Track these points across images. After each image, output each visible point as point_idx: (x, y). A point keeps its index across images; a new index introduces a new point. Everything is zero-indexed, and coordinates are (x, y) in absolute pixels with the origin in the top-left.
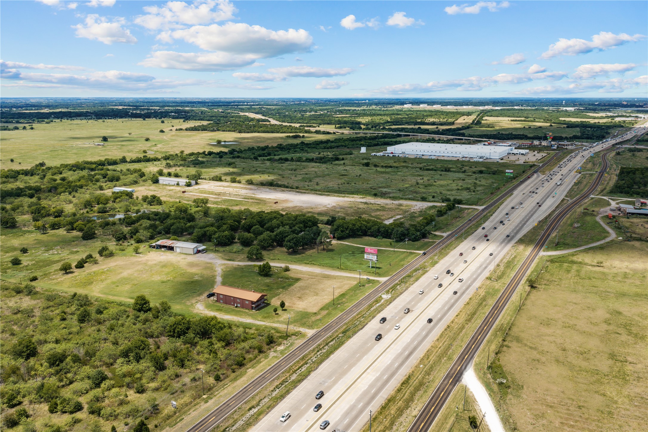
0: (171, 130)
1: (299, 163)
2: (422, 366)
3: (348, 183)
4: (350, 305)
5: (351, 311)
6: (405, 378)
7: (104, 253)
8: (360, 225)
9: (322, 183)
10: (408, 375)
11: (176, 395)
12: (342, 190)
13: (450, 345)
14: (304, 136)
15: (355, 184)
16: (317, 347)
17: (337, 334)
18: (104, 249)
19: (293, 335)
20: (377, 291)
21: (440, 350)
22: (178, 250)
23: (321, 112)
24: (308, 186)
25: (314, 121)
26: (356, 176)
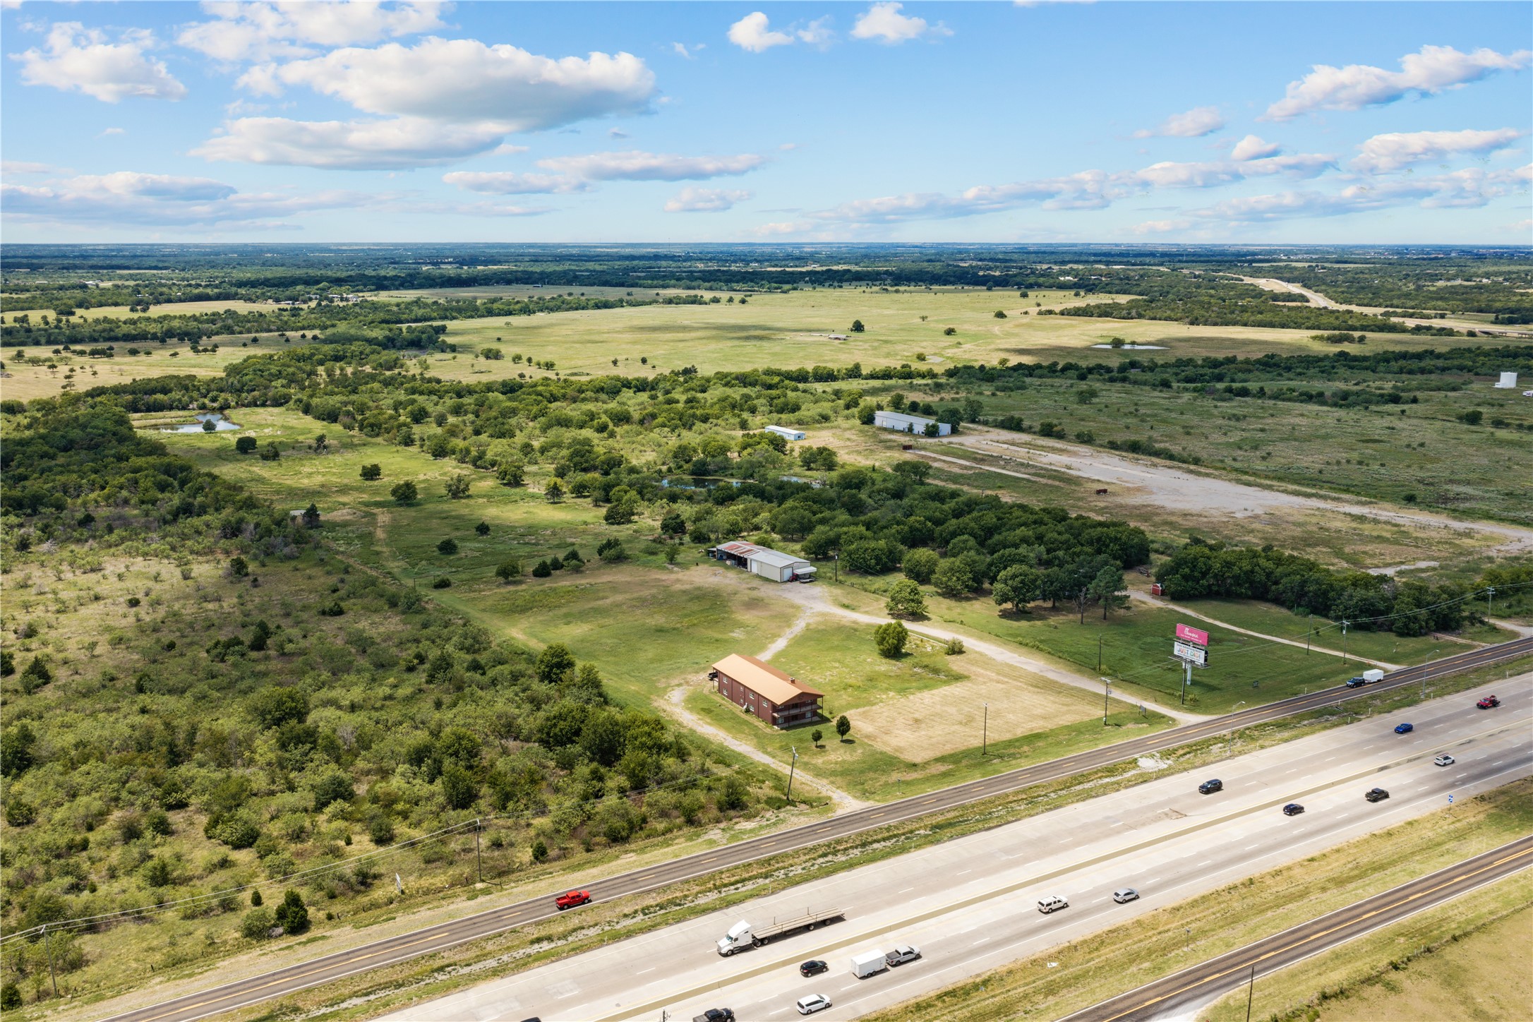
0: (1026, 313)
1: (1270, 403)
2: (1054, 964)
3: (1360, 463)
5: (1012, 779)
6: (971, 980)
7: (606, 553)
8: (1249, 568)
9: (1284, 455)
10: (985, 976)
11: (434, 865)
12: (1325, 477)
13: (1203, 933)
14: (1362, 339)
15: (1383, 465)
16: (829, 846)
17: (915, 825)
18: (610, 544)
19: (804, 802)
20: (1137, 745)
21: (1154, 939)
22: (754, 568)
23: (1485, 281)
24: (1235, 460)
25: (1440, 303)
26: (1408, 446)
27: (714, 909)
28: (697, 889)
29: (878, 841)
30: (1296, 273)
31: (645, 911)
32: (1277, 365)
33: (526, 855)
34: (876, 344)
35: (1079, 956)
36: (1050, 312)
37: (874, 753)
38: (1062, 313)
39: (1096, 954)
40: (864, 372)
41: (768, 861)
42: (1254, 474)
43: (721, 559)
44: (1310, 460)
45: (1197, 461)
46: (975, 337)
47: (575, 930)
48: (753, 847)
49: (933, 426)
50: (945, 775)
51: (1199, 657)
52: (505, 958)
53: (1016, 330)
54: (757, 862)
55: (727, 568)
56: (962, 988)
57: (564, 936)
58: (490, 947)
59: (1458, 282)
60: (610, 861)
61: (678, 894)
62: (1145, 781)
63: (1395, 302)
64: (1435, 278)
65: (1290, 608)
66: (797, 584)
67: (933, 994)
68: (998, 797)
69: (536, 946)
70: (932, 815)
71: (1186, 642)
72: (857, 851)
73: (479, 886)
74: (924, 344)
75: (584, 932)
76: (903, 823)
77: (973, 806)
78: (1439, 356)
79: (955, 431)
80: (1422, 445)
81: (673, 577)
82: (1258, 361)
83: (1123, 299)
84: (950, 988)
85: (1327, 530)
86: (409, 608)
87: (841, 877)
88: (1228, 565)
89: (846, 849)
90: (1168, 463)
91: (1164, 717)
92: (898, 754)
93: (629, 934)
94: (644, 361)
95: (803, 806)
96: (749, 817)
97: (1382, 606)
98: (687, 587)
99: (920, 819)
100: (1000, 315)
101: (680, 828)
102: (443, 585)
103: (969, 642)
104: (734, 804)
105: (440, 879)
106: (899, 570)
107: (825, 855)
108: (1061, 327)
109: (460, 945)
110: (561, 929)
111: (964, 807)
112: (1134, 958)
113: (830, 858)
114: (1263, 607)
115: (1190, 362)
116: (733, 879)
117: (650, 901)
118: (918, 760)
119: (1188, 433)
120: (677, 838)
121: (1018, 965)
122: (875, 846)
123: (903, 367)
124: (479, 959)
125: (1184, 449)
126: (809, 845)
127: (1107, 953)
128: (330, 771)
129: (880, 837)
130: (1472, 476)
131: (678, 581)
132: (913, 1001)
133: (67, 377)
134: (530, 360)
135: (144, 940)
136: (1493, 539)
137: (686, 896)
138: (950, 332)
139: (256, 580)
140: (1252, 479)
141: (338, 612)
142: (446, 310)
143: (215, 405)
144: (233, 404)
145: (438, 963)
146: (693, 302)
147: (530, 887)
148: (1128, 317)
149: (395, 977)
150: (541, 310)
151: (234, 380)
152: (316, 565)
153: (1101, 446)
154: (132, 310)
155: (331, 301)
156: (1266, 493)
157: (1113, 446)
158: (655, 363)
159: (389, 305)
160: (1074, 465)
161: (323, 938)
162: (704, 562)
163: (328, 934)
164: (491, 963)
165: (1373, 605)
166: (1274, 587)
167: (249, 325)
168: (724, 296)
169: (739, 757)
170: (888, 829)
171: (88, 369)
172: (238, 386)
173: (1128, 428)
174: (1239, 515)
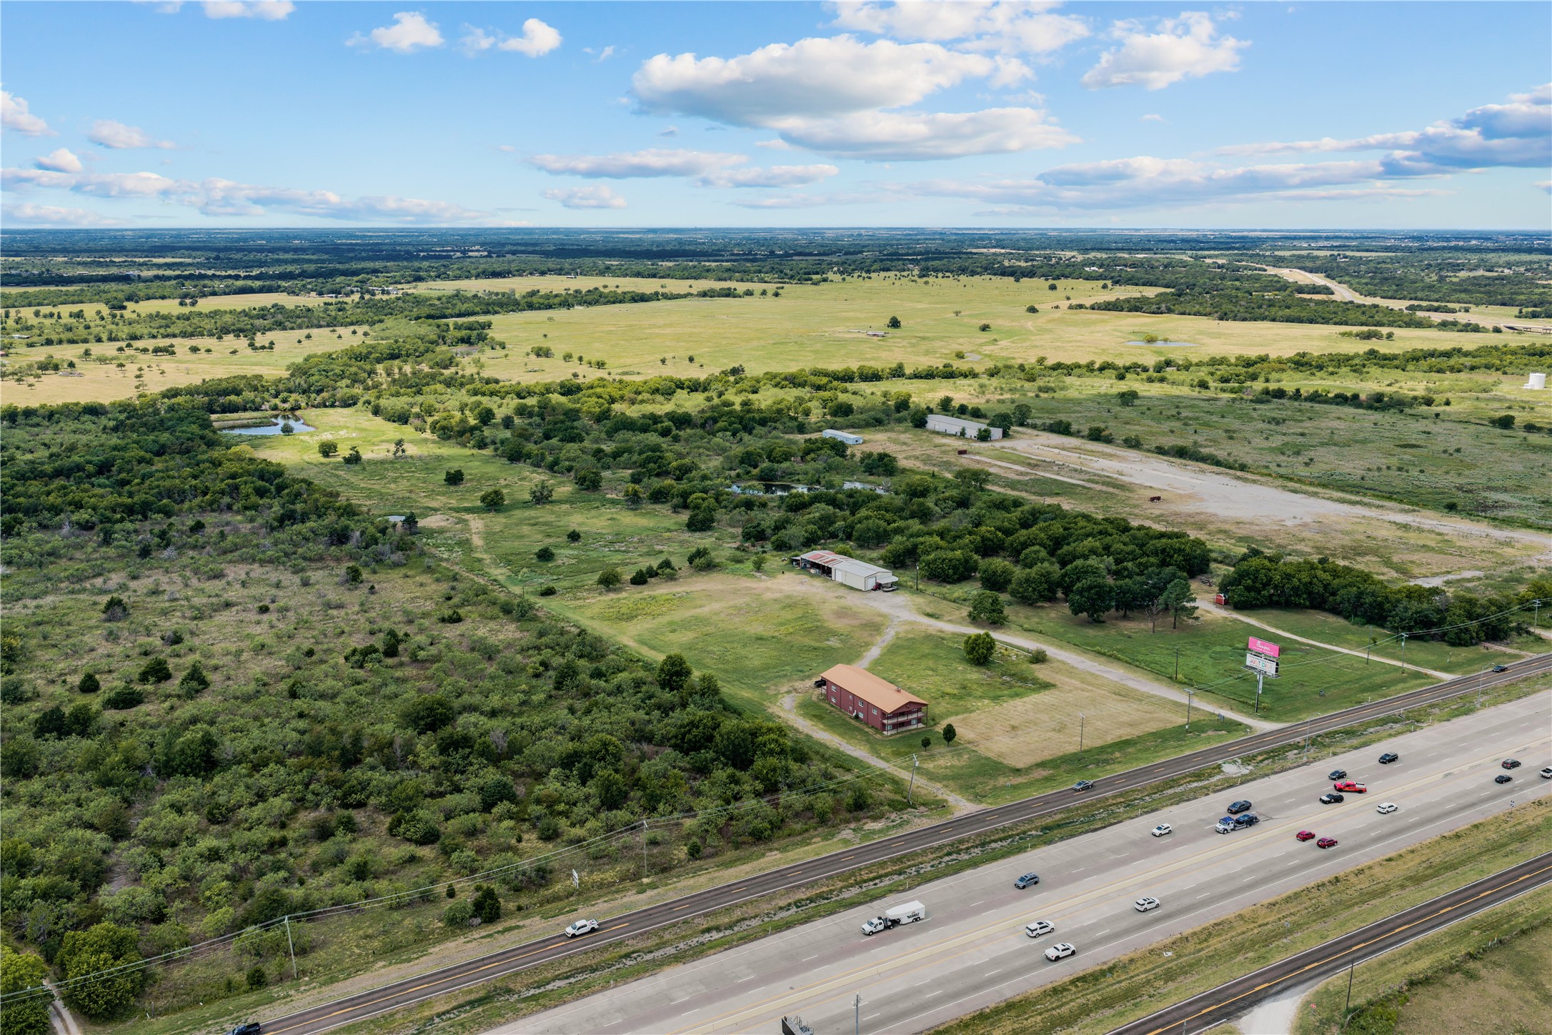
0: (1057, 307)
1: (1308, 404)
2: (1170, 954)
3: (1400, 469)
4: (1120, 770)
5: (1109, 783)
6: (1098, 968)
7: (697, 561)
8: (1308, 580)
9: (1327, 460)
10: (1111, 964)
11: (601, 861)
12: (1368, 483)
13: (1298, 926)
14: (1390, 336)
15: (1422, 471)
16: (952, 845)
17: (1027, 827)
18: (700, 553)
19: (923, 804)
20: (1222, 751)
21: (1256, 931)
22: (838, 576)
23: (1507, 271)
24: (1279, 466)
25: (1463, 295)
26: (1445, 452)
27: (860, 904)
28: (840, 884)
29: (995, 841)
30: (1319, 263)
31: (798, 904)
32: (1308, 364)
33: (682, 852)
34: (914, 341)
35: (1191, 947)
36: (1081, 306)
37: (980, 758)
38: (1093, 308)
39: (1205, 944)
40: (908, 371)
41: (900, 860)
42: (1299, 481)
43: (804, 568)
44: (1352, 465)
45: (1243, 468)
46: (1010, 333)
47: (738, 921)
48: (885, 846)
49: (986, 431)
50: (1047, 779)
51: (1270, 668)
52: (682, 946)
53: (1050, 326)
54: (891, 860)
55: (812, 576)
56: (1091, 975)
57: (730, 927)
58: (667, 936)
59: (1480, 272)
60: (758, 858)
61: (825, 889)
62: (1231, 786)
63: (1419, 294)
64: (1457, 267)
65: (1347, 618)
66: (879, 593)
67: (1067, 979)
68: (1099, 801)
69: (707, 935)
70: (1042, 816)
71: (1258, 655)
72: (978, 850)
73: (645, 880)
74: (961, 340)
75: (747, 922)
76: (1016, 824)
77: (1077, 809)
78: (1467, 354)
79: (1005, 435)
80: (1458, 450)
81: (763, 585)
82: (1289, 360)
83: (1151, 292)
84: (1081, 974)
85: (1375, 539)
86: (523, 616)
87: (968, 874)
88: (1288, 577)
89: (968, 848)
90: (1216, 469)
91: (1240, 724)
92: (1001, 760)
93: (788, 925)
94: (691, 359)
95: (922, 808)
96: (875, 818)
97: (1435, 618)
98: (777, 595)
99: (1030, 821)
100: (1032, 310)
101: (815, 829)
102: (549, 592)
103: (1051, 651)
104: (860, 806)
105: (609, 875)
106: (974, 579)
107: (949, 854)
108: (1094, 323)
109: (641, 934)
110: (727, 920)
111: (1068, 810)
112: (1239, 948)
113: (954, 856)
114: (1321, 617)
115: (1223, 361)
116: (871, 876)
117: (801, 895)
118: (1020, 765)
119: (1231, 438)
120: (814, 837)
121: (1138, 954)
122: (993, 845)
123: (945, 366)
124: (659, 946)
125: (1229, 454)
126: (935, 844)
127: (1215, 943)
128: (491, 775)
129: (997, 837)
130: (1509, 483)
131: (768, 589)
132: (1050, 986)
133: (138, 377)
134: (580, 359)
135: (360, 929)
136: (1532, 548)
137: (831, 891)
138: (985, 328)
139: (373, 587)
140: (1297, 485)
141: (455, 619)
142: (488, 304)
143: (287, 406)
144: (303, 405)
145: (624, 950)
146: (727, 295)
147: (691, 882)
148: (1158, 312)
149: (589, 962)
150: (580, 304)
151: (300, 380)
152: (424, 572)
153: (1149, 451)
154: (181, 304)
155: (373, 295)
156: (1312, 500)
157: (1161, 451)
158: (703, 361)
159: (431, 299)
160: (1126, 470)
161: (518, 927)
162: (790, 571)
163: (521, 923)
164: (670, 950)
165: (1426, 616)
166: (1331, 599)
167: (299, 321)
168: (757, 287)
169: (856, 761)
170: (1003, 830)
171: (155, 368)
172: (305, 386)
173: (1172, 432)
174: (1289, 523)
